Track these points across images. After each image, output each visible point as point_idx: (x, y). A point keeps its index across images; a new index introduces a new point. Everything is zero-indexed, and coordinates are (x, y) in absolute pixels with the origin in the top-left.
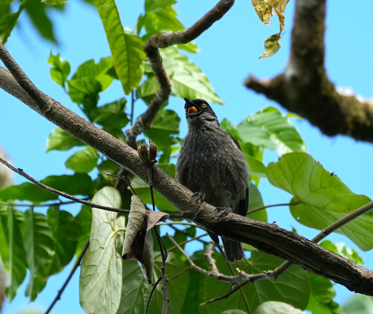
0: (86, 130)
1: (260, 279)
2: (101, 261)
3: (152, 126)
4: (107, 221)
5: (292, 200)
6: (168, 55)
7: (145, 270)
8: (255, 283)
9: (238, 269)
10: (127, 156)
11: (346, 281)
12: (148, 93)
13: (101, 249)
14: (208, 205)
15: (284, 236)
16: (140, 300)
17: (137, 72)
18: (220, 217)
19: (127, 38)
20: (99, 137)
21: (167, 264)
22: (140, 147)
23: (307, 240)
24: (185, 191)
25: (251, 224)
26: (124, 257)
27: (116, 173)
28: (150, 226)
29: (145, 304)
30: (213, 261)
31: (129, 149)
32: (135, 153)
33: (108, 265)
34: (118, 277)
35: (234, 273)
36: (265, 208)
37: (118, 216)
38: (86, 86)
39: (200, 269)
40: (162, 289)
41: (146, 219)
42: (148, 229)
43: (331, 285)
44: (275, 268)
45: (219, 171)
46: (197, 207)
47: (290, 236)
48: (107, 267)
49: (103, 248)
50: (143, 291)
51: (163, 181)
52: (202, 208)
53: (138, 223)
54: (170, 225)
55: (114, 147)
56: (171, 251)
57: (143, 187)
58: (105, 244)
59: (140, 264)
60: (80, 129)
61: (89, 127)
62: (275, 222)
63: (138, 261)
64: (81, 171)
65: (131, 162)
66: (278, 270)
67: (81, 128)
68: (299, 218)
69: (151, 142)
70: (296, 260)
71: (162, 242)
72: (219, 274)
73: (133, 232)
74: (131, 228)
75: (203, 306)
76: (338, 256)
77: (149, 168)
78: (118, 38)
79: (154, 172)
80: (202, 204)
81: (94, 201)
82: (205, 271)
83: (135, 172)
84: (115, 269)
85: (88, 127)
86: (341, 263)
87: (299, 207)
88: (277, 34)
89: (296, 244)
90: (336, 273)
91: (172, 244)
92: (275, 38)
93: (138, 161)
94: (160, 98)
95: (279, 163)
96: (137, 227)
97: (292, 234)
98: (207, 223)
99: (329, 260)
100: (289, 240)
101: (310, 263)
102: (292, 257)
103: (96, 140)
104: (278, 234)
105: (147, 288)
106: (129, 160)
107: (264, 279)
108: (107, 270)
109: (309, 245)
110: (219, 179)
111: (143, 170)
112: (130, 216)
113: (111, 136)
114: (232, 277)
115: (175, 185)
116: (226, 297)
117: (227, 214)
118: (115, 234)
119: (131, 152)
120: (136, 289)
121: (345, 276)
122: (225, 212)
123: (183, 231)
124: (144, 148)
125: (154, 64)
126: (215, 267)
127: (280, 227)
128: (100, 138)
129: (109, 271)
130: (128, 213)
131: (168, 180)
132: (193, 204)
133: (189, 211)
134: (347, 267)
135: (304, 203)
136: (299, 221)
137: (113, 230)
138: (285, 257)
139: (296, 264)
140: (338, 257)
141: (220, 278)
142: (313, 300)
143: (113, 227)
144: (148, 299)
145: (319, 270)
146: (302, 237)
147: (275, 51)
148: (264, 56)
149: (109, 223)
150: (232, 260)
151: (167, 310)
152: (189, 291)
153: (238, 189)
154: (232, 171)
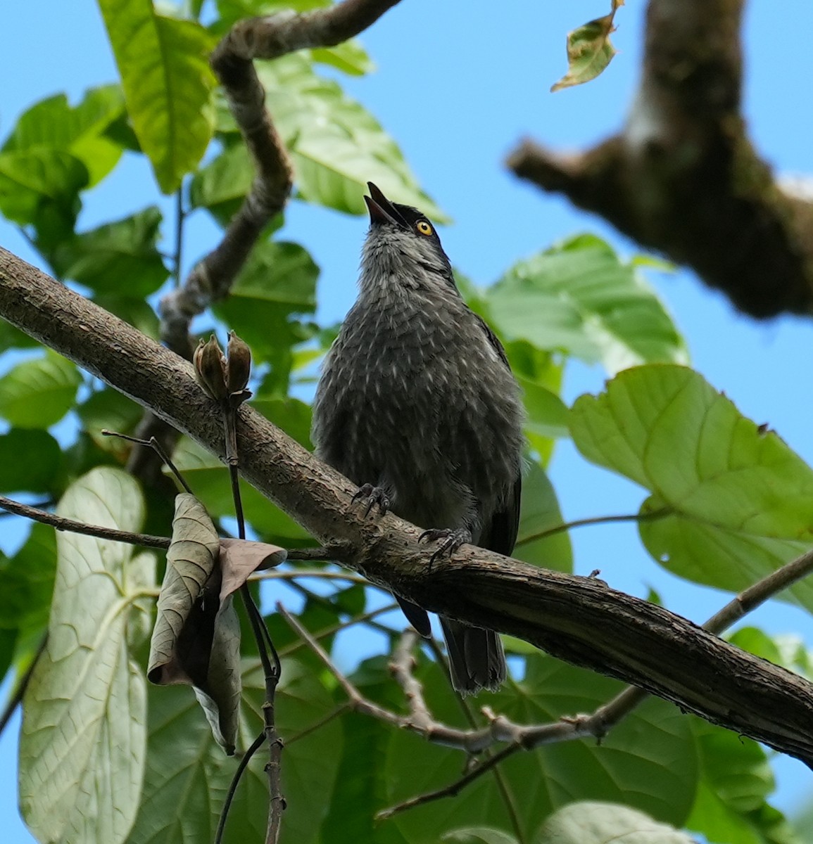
0: (40, 301)
1: (553, 740)
2: (82, 687)
3: (236, 289)
4: (101, 568)
5: (646, 505)
6: (283, 80)
7: (214, 714)
8: (540, 750)
9: (487, 710)
10: (162, 378)
11: (804, 744)
12: (226, 193)
13: (82, 653)
14: (400, 524)
15: (622, 612)
16: (198, 798)
17: (196, 126)
18: (435, 556)
19: (163, 26)
20: (81, 323)
21: (280, 692)
22: (201, 352)
23: (692, 624)
24: (333, 482)
25: (526, 580)
26: (155, 677)
27: (130, 428)
28: (230, 586)
29: (216, 811)
30: (413, 686)
31: (167, 358)
32: (187, 369)
33: (103, 697)
34: (134, 733)
35: (477, 720)
36: (564, 528)
37: (135, 553)
38: (41, 172)
39: (375, 708)
40: (266, 770)
41: (217, 562)
42: (224, 594)
43: (760, 758)
44: (600, 704)
45: (440, 426)
46: (368, 529)
47: (641, 615)
48: (101, 705)
49: (87, 649)
50: (208, 772)
51: (268, 453)
52: (381, 532)
53: (196, 575)
54: (288, 580)
55: (123, 351)
56: (290, 655)
57: (209, 465)
58: (93, 637)
59: (200, 696)
60: (26, 298)
61: (52, 295)
62: (598, 573)
63: (195, 688)
65: (175, 397)
66: (607, 712)
67: (26, 295)
68: (665, 558)
69: (231, 338)
70: (659, 685)
71: (265, 630)
72: (432, 726)
73: (179, 602)
74: (174, 591)
75: (385, 818)
76: (780, 673)
77: (227, 414)
78: (136, 27)
79: (240, 425)
80: (384, 519)
81: (63, 511)
82: (390, 715)
83: (186, 427)
84: (125, 708)
85: (47, 292)
86: (793, 692)
87: (666, 524)
88: (605, 18)
89: (658, 638)
90: (776, 723)
91: (293, 635)
92: (598, 29)
93: (195, 394)
94: (259, 209)
95: (607, 396)
96: (191, 586)
97: (647, 607)
98: (399, 574)
99: (755, 683)
100: (637, 625)
101: (701, 693)
102: (647, 674)
103: (72, 331)
104: (607, 606)
105: (219, 763)
106: (168, 391)
107: (564, 739)
108: (101, 711)
109: (696, 641)
110: (438, 449)
111: (209, 419)
112: (171, 555)
113: (117, 319)
114: (470, 733)
115: (302, 463)
116: (453, 791)
117: (455, 548)
118: (125, 607)
119: (176, 367)
120: (186, 769)
122: (449, 544)
123: (327, 599)
124: (212, 355)
125: (239, 106)
126: (419, 702)
127: (612, 586)
128: (82, 327)
129: (106, 716)
130: (166, 546)
131: (283, 450)
132: (356, 520)
133: (346, 541)
134: (808, 705)
135: (681, 514)
136: (665, 565)
137: (120, 593)
138: (626, 675)
139: (660, 695)
140: (781, 676)
141: (435, 736)
142: (707, 799)
143: (121, 589)
144: (223, 799)
145: (726, 712)
146: (676, 618)
147: (599, 67)
148: (567, 83)
149: (106, 574)
150: (470, 686)
151: (280, 835)
152: (344, 774)
153: (491, 483)
154: (475, 428)
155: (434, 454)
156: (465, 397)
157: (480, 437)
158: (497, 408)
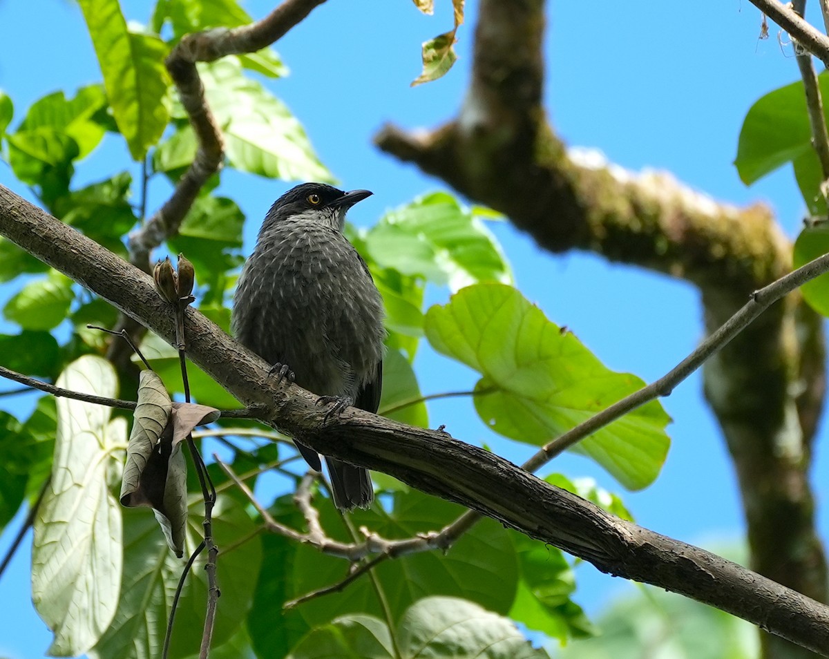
0: (44, 232)
1: (411, 551)
2: (76, 513)
3: (184, 230)
4: (88, 428)
5: (479, 384)
6: (218, 81)
7: (168, 528)
8: (402, 558)
9: (364, 530)
10: (131, 287)
11: (593, 551)
12: (178, 162)
13: (76, 488)
14: (302, 392)
15: (461, 456)
16: (157, 594)
17: (157, 112)
18: (327, 416)
19: (136, 42)
20: (72, 248)
21: (216, 519)
22: (159, 269)
23: (511, 464)
24: (253, 362)
25: (392, 432)
26: (125, 502)
27: (111, 326)
28: (179, 436)
29: (170, 603)
30: (312, 514)
31: (134, 273)
32: (149, 281)
33: (91, 521)
34: (113, 549)
35: (356, 538)
36: (421, 400)
37: (113, 416)
38: (45, 146)
39: (284, 529)
40: (206, 568)
41: (171, 418)
42: (175, 442)
43: (563, 567)
44: (444, 526)
45: (327, 320)
46: (279, 396)
47: (475, 457)
48: (89, 527)
49: (79, 486)
50: (164, 575)
51: (206, 341)
52: (288, 398)
53: (155, 428)
54: (220, 438)
55: (102, 268)
56: (224, 492)
57: (165, 356)
58: (83, 478)
59: (158, 515)
60: (32, 230)
61: (51, 227)
62: (444, 427)
63: (154, 510)
64: (36, 325)
65: (140, 301)
66: (450, 531)
67: (33, 228)
68: (492, 422)
69: (180, 259)
70: (488, 508)
71: (207, 475)
72: (325, 541)
73: (142, 448)
74: (139, 440)
75: (290, 607)
76: (575, 499)
77: (177, 313)
78: (114, 42)
79: (186, 320)
80: (290, 388)
81: (60, 384)
82: (295, 533)
83: (148, 322)
84: (106, 530)
85: (48, 226)
86: (584, 513)
87: (492, 399)
88: (450, 33)
89: (486, 473)
90: (572, 535)
91: (224, 477)
92: (443, 42)
93: (154, 299)
94: (200, 171)
95: (452, 306)
96: (151, 436)
97: (479, 451)
98: (300, 428)
99: (557, 506)
100: (472, 465)
101: (518, 513)
102: (479, 500)
103: (66, 253)
104: (450, 451)
105: (172, 570)
106: (135, 296)
107: (418, 550)
108: (89, 532)
109: (514, 475)
110: (326, 336)
111: (164, 317)
112: (137, 414)
113: (98, 245)
114: (351, 546)
115: (232, 349)
116: (339, 588)
117: (342, 411)
118: (105, 456)
119: (140, 280)
120: (149, 574)
121: (591, 541)
122: (338, 407)
123: (251, 453)
124: (166, 270)
125: (186, 96)
126: (315, 525)
127: (454, 437)
128: (73, 250)
129: (93, 535)
130: (134, 407)
131: (218, 339)
132: (270, 389)
133: (263, 404)
134: (595, 522)
135: (505, 391)
136: (493, 428)
137: (101, 447)
138: (465, 500)
139: (489, 515)
140: (575, 501)
141: (327, 548)
142: (526, 597)
143: (101, 442)
144: (174, 594)
145: (536, 527)
146: (500, 459)
147: (445, 69)
148: (422, 80)
149: (92, 433)
150: (347, 505)
151: (216, 614)
152: (263, 578)
153: (364, 360)
154: (352, 320)
155: (324, 340)
156: (345, 299)
157: (355, 327)
158: (366, 308)
